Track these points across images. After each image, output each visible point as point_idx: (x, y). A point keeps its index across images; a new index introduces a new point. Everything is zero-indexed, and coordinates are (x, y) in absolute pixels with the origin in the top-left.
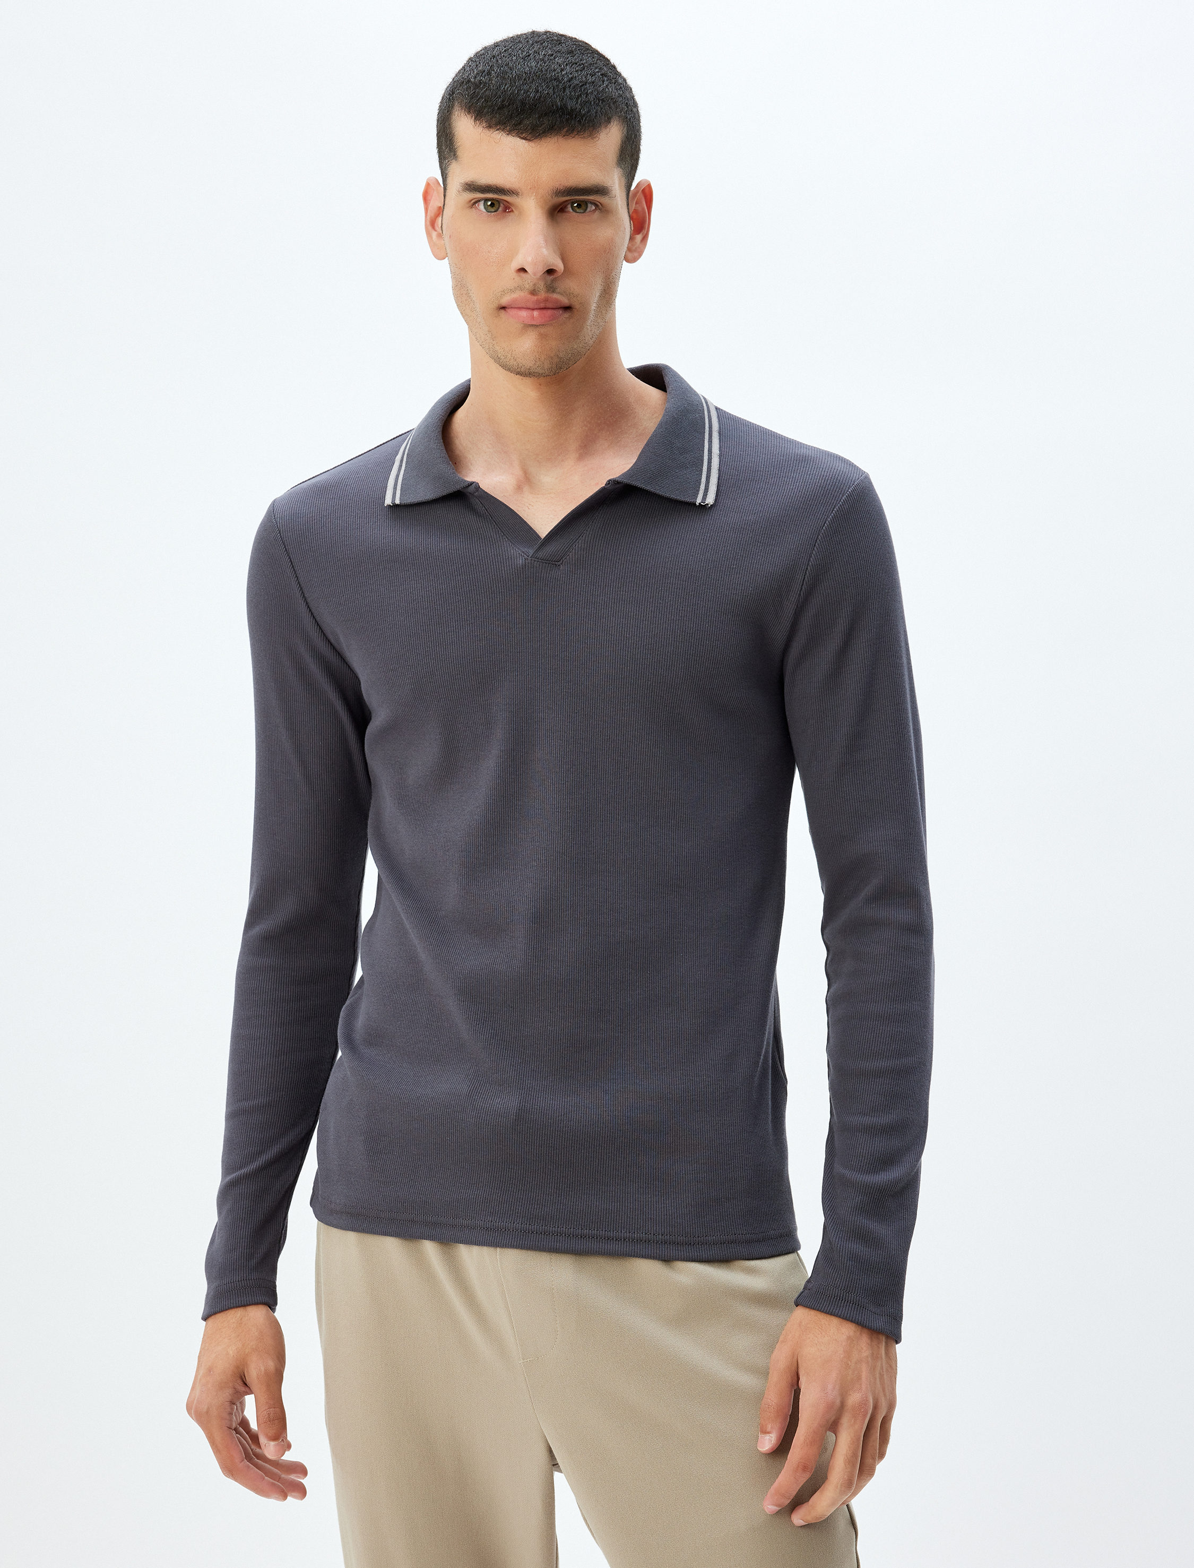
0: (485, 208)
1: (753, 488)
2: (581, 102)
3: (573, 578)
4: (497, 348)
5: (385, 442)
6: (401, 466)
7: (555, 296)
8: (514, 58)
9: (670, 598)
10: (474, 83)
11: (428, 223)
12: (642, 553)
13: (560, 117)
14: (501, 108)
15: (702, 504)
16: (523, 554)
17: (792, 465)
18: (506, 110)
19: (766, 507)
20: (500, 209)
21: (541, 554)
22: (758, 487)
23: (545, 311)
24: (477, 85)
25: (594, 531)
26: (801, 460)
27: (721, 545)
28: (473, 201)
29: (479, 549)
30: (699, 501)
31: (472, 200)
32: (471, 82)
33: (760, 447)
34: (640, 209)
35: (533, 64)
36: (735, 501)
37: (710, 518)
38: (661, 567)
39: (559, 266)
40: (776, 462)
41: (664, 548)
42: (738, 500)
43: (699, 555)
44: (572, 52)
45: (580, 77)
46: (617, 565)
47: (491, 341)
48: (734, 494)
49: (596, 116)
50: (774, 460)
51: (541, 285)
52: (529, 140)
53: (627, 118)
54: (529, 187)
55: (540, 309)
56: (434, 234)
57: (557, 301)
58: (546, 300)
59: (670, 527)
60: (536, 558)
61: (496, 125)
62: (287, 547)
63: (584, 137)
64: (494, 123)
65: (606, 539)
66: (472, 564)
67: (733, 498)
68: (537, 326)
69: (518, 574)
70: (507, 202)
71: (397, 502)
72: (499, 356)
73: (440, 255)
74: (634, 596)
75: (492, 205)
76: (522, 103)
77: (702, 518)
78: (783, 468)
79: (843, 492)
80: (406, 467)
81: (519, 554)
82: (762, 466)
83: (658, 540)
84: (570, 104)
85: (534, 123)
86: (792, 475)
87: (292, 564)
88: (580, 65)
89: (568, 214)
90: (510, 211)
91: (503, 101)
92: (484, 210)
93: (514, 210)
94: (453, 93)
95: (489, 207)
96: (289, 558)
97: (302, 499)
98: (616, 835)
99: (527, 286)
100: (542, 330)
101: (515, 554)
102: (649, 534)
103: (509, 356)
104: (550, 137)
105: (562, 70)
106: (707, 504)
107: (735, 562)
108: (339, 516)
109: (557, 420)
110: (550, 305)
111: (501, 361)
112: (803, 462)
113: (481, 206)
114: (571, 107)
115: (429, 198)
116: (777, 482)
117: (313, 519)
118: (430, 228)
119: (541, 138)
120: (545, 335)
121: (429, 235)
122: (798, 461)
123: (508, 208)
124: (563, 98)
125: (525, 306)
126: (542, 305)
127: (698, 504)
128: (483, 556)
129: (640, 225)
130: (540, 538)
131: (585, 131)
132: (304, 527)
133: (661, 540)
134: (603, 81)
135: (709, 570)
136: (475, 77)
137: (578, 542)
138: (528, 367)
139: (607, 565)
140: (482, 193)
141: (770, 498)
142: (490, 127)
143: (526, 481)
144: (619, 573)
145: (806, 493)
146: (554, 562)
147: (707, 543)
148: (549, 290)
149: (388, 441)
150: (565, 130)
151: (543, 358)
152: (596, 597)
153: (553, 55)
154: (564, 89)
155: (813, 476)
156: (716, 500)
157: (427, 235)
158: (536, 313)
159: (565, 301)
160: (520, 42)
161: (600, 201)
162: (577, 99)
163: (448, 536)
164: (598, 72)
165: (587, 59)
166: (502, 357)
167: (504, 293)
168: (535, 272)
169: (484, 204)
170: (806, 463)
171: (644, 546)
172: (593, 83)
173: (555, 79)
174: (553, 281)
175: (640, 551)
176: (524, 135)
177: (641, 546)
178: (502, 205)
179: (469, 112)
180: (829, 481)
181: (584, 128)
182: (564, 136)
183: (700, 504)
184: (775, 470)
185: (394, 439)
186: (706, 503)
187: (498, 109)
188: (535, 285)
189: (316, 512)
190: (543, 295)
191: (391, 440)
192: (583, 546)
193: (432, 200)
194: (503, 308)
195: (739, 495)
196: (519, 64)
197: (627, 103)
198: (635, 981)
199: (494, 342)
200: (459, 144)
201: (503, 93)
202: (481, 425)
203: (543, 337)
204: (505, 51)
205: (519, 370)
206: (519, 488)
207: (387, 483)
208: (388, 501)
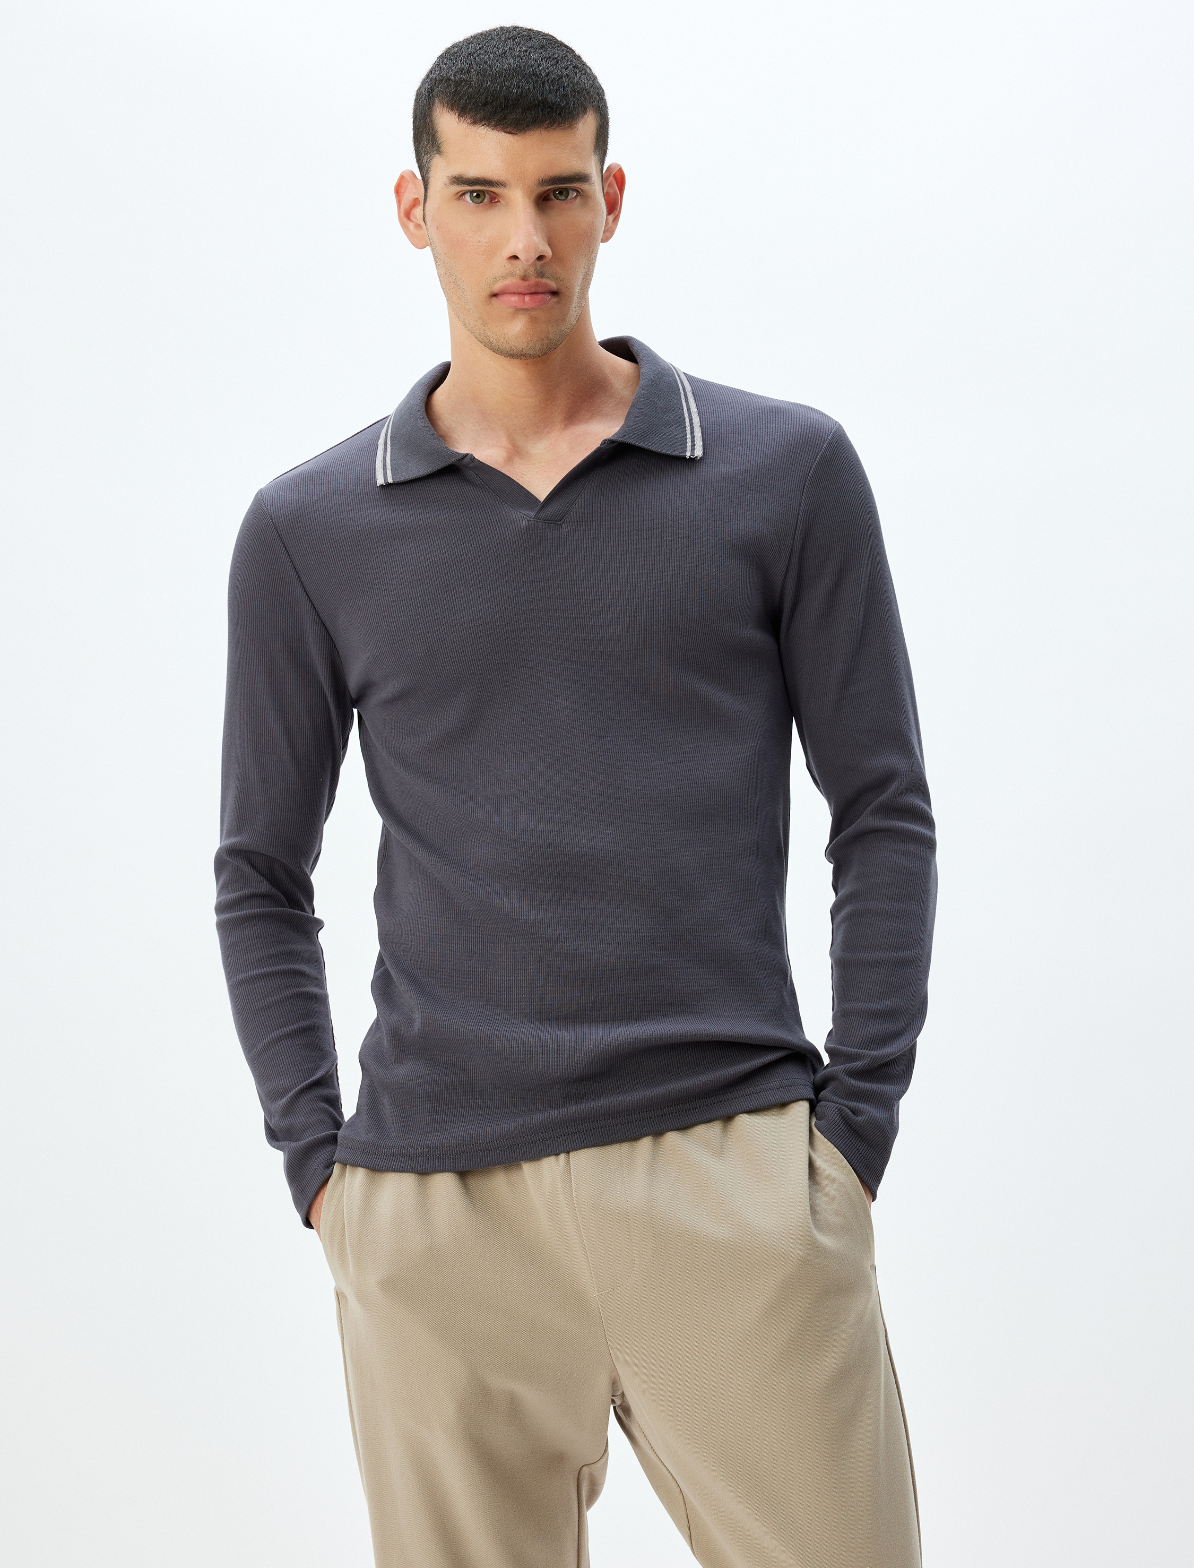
0: (471, 199)
1: (737, 440)
2: (559, 95)
3: (577, 535)
4: (489, 333)
5: (362, 430)
6: (385, 449)
7: (544, 280)
8: (492, 56)
9: (675, 547)
10: (456, 82)
11: (402, 215)
12: (643, 507)
13: (542, 110)
14: (485, 104)
15: (692, 457)
16: (525, 517)
17: (769, 417)
18: (489, 107)
19: (752, 457)
20: (486, 200)
21: (542, 515)
22: (742, 439)
23: (536, 296)
24: (458, 83)
25: (592, 490)
26: (777, 411)
27: (717, 495)
28: (460, 194)
29: (480, 517)
30: (688, 454)
31: (459, 192)
32: (452, 80)
33: (734, 403)
34: (611, 191)
35: (511, 61)
36: (722, 453)
37: (702, 470)
38: (663, 519)
39: (548, 252)
40: (754, 415)
41: (663, 501)
42: (724, 452)
43: (697, 505)
44: (542, 47)
45: (556, 71)
46: (619, 520)
47: (482, 326)
48: (720, 447)
49: (574, 108)
50: (751, 414)
51: (532, 271)
52: (514, 134)
53: (599, 107)
54: (516, 179)
55: (531, 294)
56: (411, 226)
57: (546, 285)
58: (537, 285)
59: (664, 481)
60: (538, 519)
61: (481, 120)
62: (280, 533)
63: (564, 129)
64: (478, 118)
65: (605, 496)
66: (474, 532)
67: (720, 450)
68: (527, 310)
69: (522, 536)
70: (493, 192)
71: (390, 480)
72: (491, 340)
73: (419, 244)
74: (640, 547)
75: (478, 196)
76: (506, 99)
77: (694, 471)
78: (761, 420)
79: (823, 440)
80: (391, 449)
81: (522, 517)
82: (741, 420)
83: (656, 494)
84: (551, 98)
85: (518, 117)
86: (772, 425)
87: (286, 549)
88: (553, 59)
89: (551, 202)
90: (496, 202)
91: (486, 98)
92: (471, 202)
93: (500, 200)
94: (432, 91)
95: (475, 198)
96: (283, 543)
97: (290, 487)
99: (518, 272)
100: (532, 313)
101: (517, 517)
102: (646, 489)
103: (502, 339)
104: (533, 130)
105: (539, 66)
106: (697, 457)
107: (732, 510)
108: (330, 499)
109: (544, 395)
110: (540, 290)
111: (493, 345)
112: (780, 414)
113: (467, 197)
114: (552, 102)
115: (402, 190)
116: (759, 434)
117: (305, 504)
118: (405, 220)
119: (525, 131)
120: (535, 318)
121: (404, 226)
122: (774, 413)
123: (494, 199)
124: (543, 93)
125: (516, 292)
126: (533, 290)
127: (688, 457)
128: (485, 523)
129: (613, 206)
130: (540, 502)
131: (565, 122)
132: (296, 512)
133: (658, 493)
134: (576, 74)
135: (709, 518)
136: (455, 76)
137: (578, 502)
138: (521, 349)
139: (609, 520)
140: (470, 186)
141: (755, 449)
142: (475, 123)
143: (516, 452)
144: (622, 527)
145: (788, 442)
146: (556, 521)
147: (702, 494)
148: (539, 275)
149: (365, 429)
150: (547, 122)
151: (535, 340)
152: (603, 551)
153: (527, 51)
154: (543, 83)
155: (792, 426)
156: (704, 453)
157: (402, 226)
158: (527, 298)
159: (553, 285)
160: (492, 39)
161: (581, 188)
162: (556, 93)
163: (445, 508)
164: (570, 65)
165: (559, 54)
166: (494, 342)
167: (496, 280)
168: (527, 257)
169: (470, 195)
170: (782, 414)
171: (643, 500)
172: (568, 75)
173: (534, 75)
174: (542, 266)
175: (640, 505)
176: (508, 129)
177: (640, 501)
178: (487, 195)
179: (452, 109)
180: (808, 430)
181: (564, 119)
182: (546, 128)
183: (689, 457)
184: (754, 422)
185: (370, 426)
186: (695, 455)
187: (482, 105)
188: (526, 270)
189: (307, 497)
190: (533, 280)
191: (368, 427)
192: (583, 505)
193: (406, 193)
194: (495, 295)
195: (725, 447)
196: (497, 61)
197: (598, 93)
199: (485, 328)
200: (444, 139)
201: (485, 90)
202: (466, 405)
203: (534, 320)
204: (480, 48)
205: (511, 352)
206: (509, 460)
207: (375, 465)
208: (380, 481)
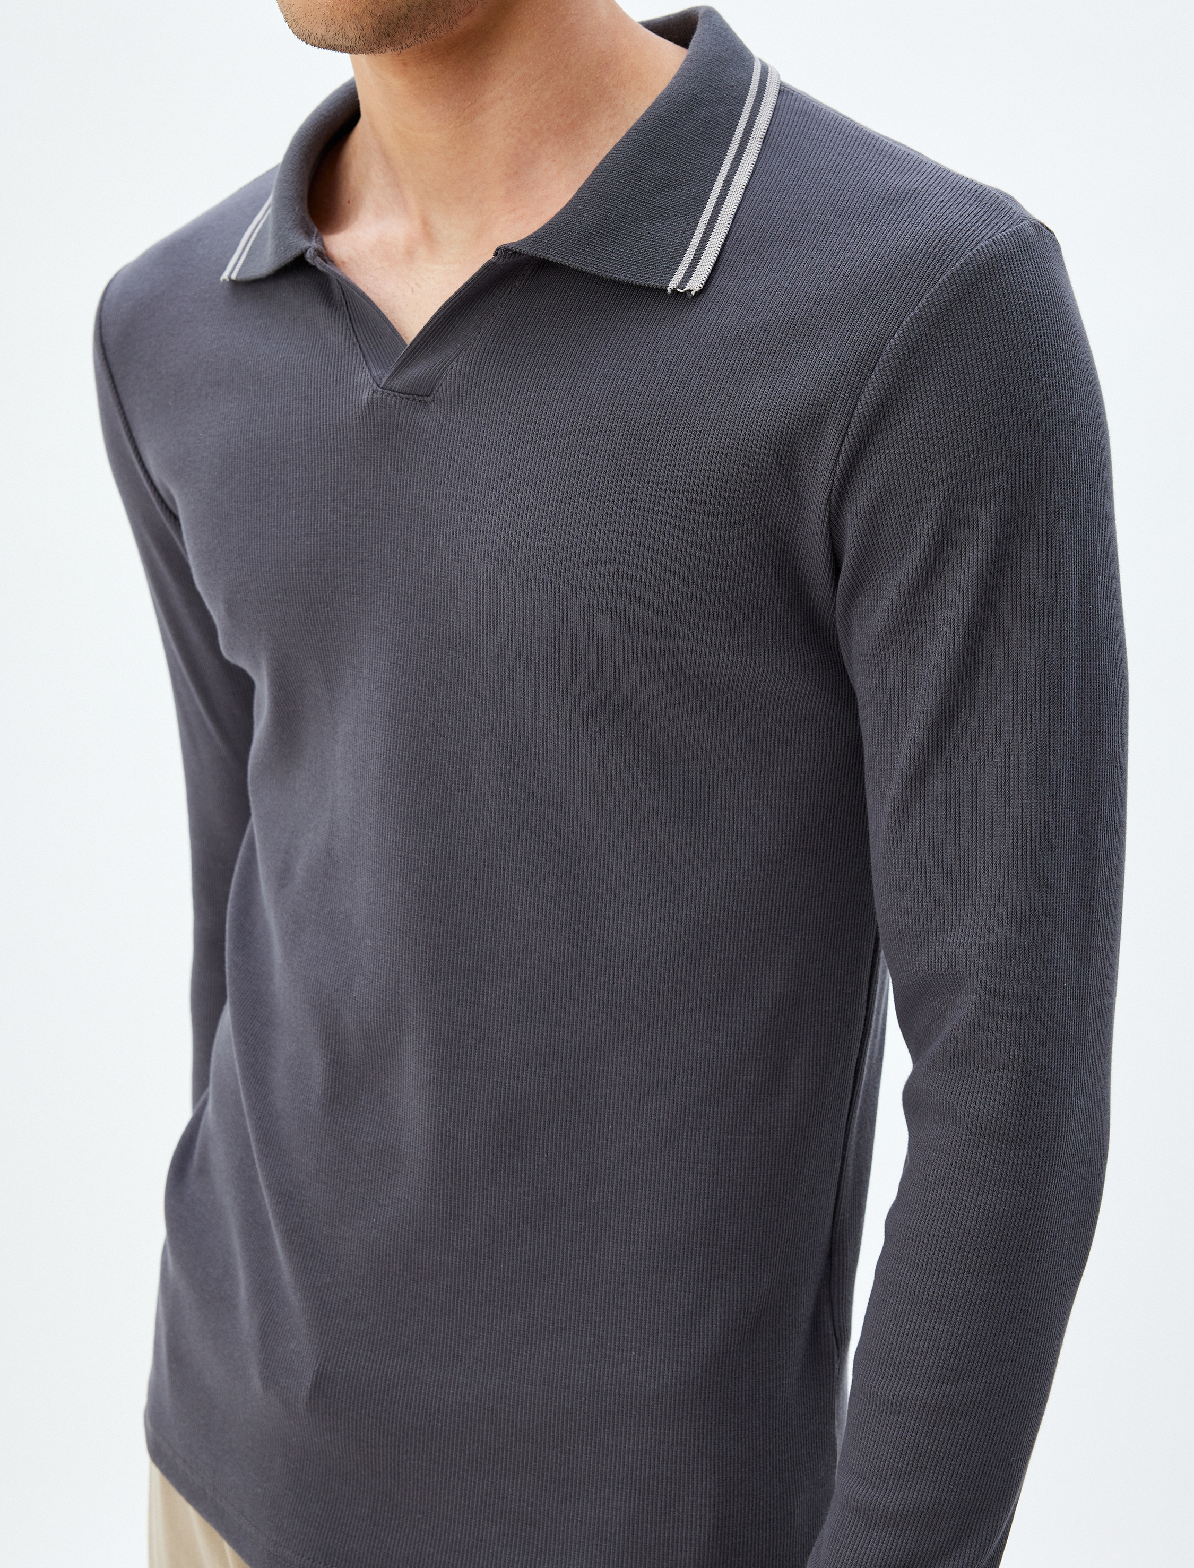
1: (786, 256)
3: (447, 430)
15: (678, 290)
16: (370, 382)
21: (397, 383)
22: (795, 255)
25: (487, 340)
27: (695, 372)
30: (673, 284)
36: (744, 283)
37: (691, 315)
41: (595, 378)
42: (752, 280)
43: (654, 392)
46: (512, 408)
48: (750, 268)
60: (391, 389)
62: (106, 353)
69: (362, 419)
71: (234, 276)
77: (676, 316)
81: (366, 382)
82: (817, 210)
96: (110, 370)
98: (498, 906)
101: (358, 382)
106: (690, 291)
127: (669, 291)
130: (405, 344)
137: (457, 362)
146: (418, 398)
156: (708, 283)
183: (675, 291)
186: (687, 288)
192: (463, 369)
195: (754, 270)
198: (519, 1169)
208: (226, 274)
